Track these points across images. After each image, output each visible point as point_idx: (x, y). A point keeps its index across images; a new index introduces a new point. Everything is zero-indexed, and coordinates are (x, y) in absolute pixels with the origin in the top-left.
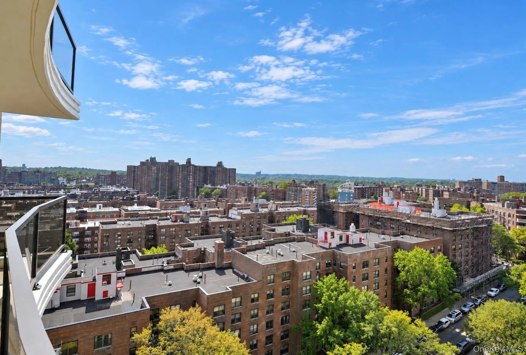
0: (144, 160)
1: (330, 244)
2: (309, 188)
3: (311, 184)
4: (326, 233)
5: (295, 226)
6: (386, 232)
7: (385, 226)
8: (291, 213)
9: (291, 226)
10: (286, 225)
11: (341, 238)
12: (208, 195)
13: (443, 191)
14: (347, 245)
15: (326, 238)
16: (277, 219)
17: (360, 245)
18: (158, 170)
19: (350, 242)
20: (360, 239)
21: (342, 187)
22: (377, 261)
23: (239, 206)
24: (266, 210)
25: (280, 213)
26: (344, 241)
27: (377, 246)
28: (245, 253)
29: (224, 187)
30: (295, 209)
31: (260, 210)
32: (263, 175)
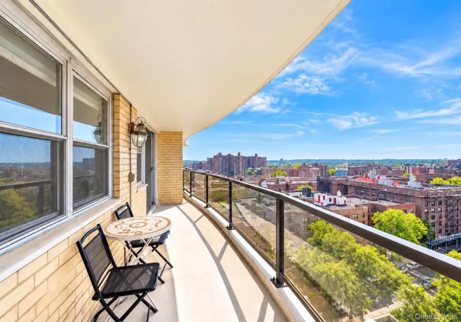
0: (216, 155)
1: (322, 204)
2: (314, 168)
3: (316, 165)
4: (319, 197)
5: (302, 193)
6: (367, 197)
7: (367, 194)
8: (300, 184)
9: (299, 193)
10: (297, 191)
11: (330, 200)
12: (250, 174)
13: (428, 169)
14: (335, 204)
15: (319, 200)
16: (291, 188)
17: (345, 205)
18: (223, 159)
19: (337, 203)
20: (345, 201)
21: (338, 167)
22: (356, 215)
23: (268, 180)
24: (284, 183)
25: (293, 185)
26: (332, 202)
27: (356, 206)
28: (268, 206)
29: (259, 169)
30: (303, 182)
31: (280, 182)
32: (284, 160)
